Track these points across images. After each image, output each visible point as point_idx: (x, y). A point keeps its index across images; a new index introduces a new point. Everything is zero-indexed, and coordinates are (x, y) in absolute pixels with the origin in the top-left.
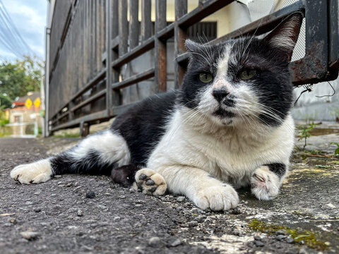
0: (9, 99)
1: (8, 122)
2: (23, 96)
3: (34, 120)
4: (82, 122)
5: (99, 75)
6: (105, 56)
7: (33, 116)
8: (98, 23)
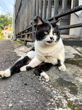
0: (3, 26)
1: (3, 34)
2: (7, 26)
3: (11, 34)
4: (25, 40)
5: (30, 27)
6: (32, 21)
7: (10, 32)
8: (30, 9)
